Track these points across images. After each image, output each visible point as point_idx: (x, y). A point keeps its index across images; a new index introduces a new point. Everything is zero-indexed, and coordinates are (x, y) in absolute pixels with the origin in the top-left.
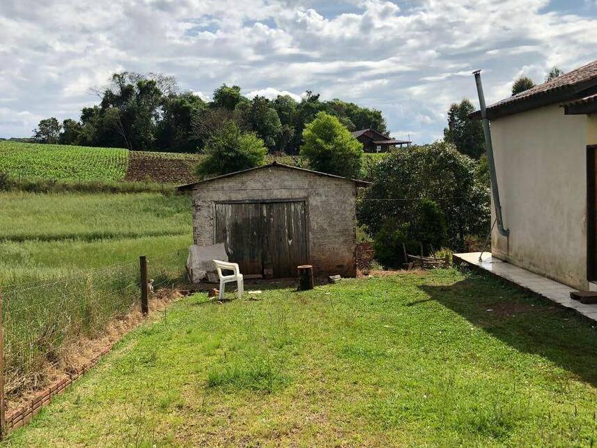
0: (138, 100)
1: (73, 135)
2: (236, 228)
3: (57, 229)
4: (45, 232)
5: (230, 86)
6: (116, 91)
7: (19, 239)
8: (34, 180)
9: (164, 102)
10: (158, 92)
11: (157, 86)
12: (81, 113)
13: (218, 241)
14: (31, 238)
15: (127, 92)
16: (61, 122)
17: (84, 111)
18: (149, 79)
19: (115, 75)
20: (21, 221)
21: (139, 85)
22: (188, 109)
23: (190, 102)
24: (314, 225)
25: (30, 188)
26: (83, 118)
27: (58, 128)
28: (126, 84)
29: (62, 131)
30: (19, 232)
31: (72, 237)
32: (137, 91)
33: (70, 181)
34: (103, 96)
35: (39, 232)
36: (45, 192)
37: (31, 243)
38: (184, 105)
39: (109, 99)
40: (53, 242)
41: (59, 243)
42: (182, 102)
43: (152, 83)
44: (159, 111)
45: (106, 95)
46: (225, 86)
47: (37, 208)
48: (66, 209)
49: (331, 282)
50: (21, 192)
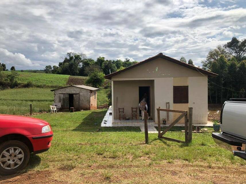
0: (74, 61)
1: (55, 71)
2: (64, 99)
3: (43, 98)
4: (40, 99)
5: (102, 57)
6: (68, 58)
7: (32, 101)
8: (39, 84)
9: (82, 61)
10: (80, 59)
11: (80, 57)
12: (59, 64)
13: (60, 102)
14: (35, 101)
15: (71, 58)
16: (52, 67)
17: (60, 63)
18: (78, 54)
19: (68, 53)
20: (34, 96)
21: (75, 56)
22: (89, 63)
23: (90, 62)
24: (81, 99)
25: (38, 87)
26: (59, 65)
27: (51, 68)
28: (71, 56)
29: (53, 69)
30: (32, 99)
31: (47, 101)
32: (74, 58)
33: (50, 85)
34: (64, 59)
35: (38, 99)
36: (42, 88)
37: (35, 102)
38: (88, 62)
39: (66, 61)
40: (41, 102)
41: (42, 102)
42: (87, 61)
43: (79, 56)
44: (81, 64)
45: (65, 59)
46: (100, 57)
47: (39, 92)
48: (47, 93)
49: (81, 111)
50: (36, 88)
